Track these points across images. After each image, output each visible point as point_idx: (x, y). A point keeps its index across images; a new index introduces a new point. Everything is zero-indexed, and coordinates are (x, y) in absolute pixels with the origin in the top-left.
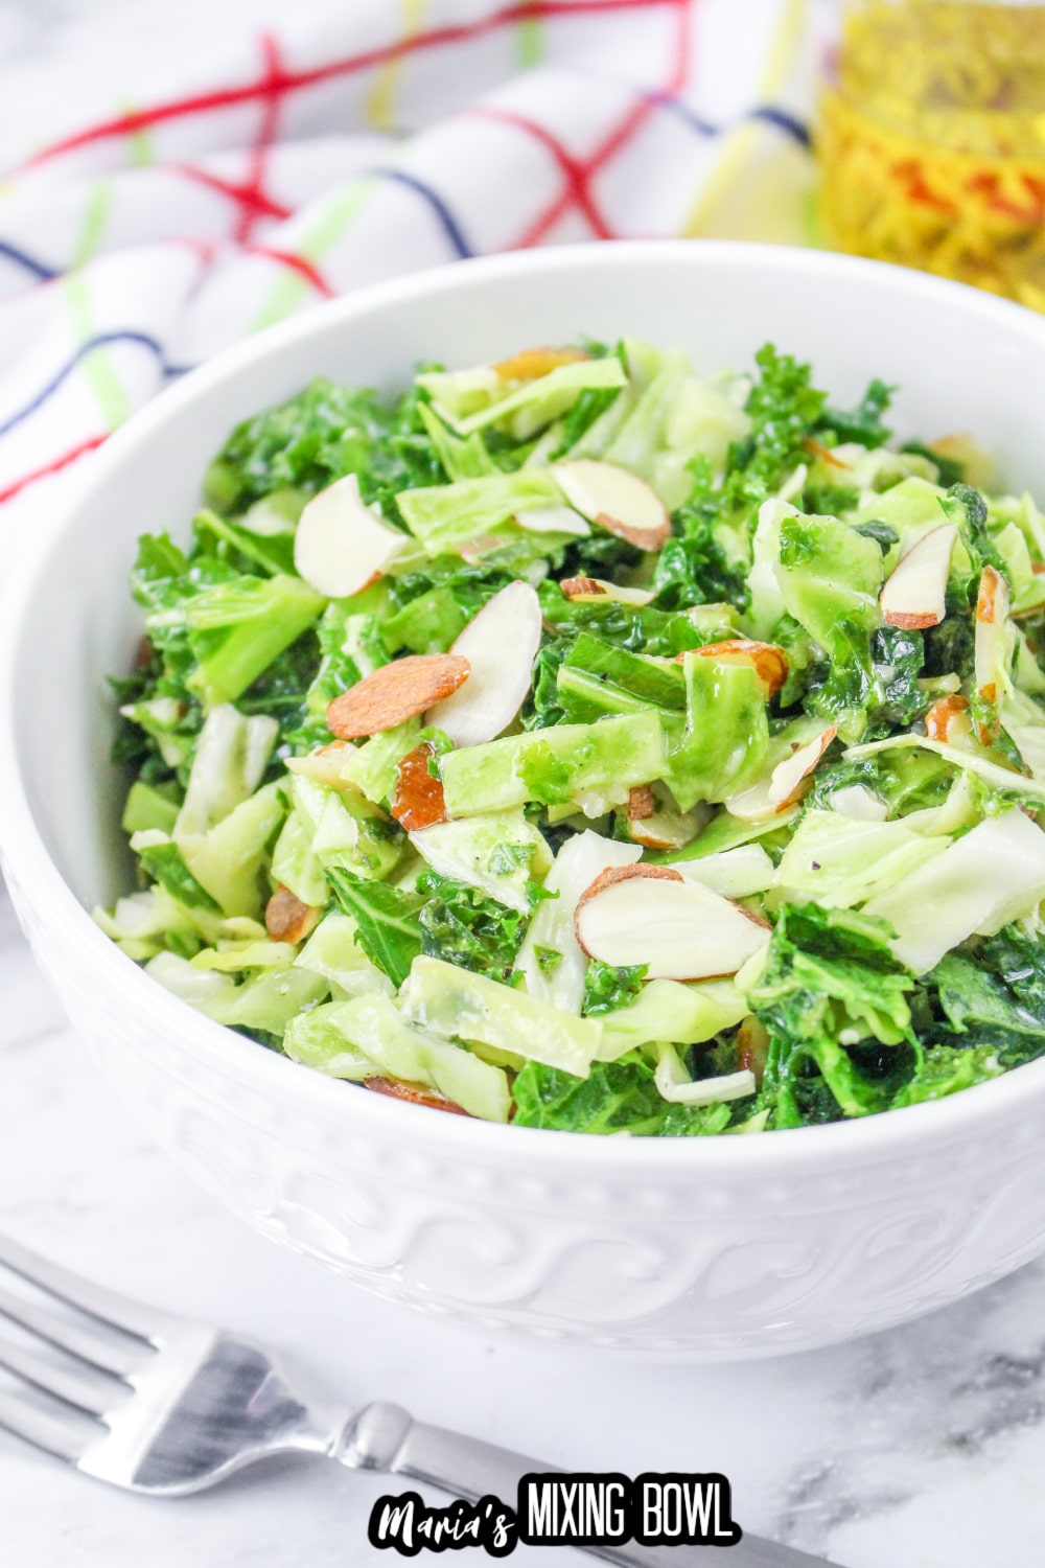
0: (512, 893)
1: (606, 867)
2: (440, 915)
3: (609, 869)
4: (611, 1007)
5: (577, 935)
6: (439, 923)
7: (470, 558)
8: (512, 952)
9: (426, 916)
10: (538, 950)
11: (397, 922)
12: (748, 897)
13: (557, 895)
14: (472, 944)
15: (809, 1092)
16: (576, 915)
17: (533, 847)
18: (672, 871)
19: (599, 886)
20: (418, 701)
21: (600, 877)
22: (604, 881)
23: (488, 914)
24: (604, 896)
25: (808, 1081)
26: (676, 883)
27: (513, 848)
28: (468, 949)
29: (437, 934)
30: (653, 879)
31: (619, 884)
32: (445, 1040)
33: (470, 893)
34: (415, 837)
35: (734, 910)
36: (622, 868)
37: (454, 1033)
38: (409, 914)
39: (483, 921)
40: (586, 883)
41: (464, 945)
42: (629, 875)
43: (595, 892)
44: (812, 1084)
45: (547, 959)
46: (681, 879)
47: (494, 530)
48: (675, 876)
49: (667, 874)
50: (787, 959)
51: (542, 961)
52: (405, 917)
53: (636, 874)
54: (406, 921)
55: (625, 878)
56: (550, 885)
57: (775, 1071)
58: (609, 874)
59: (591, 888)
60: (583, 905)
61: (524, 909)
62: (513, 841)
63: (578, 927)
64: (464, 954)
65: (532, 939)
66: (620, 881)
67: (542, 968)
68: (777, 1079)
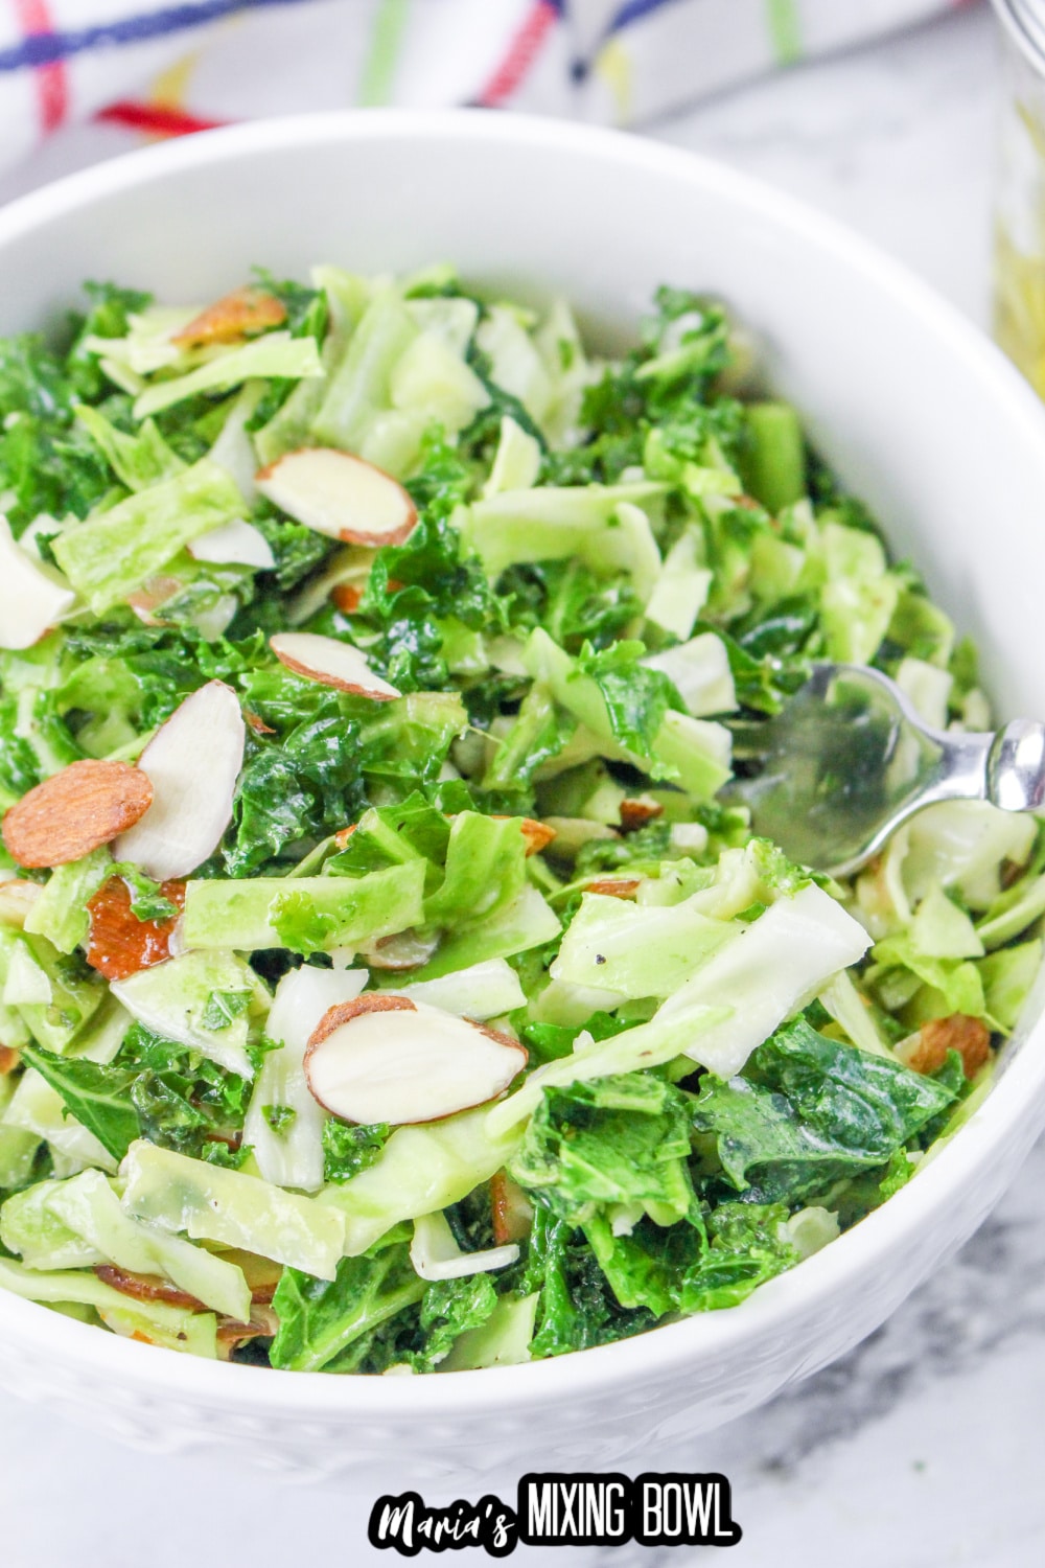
0: (231, 1052)
1: (331, 1006)
2: (152, 1089)
3: (333, 1008)
4: (354, 1170)
5: (309, 1088)
6: (152, 1100)
7: (144, 615)
8: (239, 1118)
9: (138, 1093)
10: (268, 1110)
11: (107, 1099)
12: (494, 1018)
13: (282, 1045)
14: (192, 1117)
15: (580, 1259)
16: (305, 1064)
17: (248, 994)
18: (403, 999)
19: (326, 1029)
20: (99, 834)
21: (325, 1018)
22: (330, 1023)
23: (206, 1080)
24: (331, 1040)
25: (578, 1250)
26: (408, 1013)
27: (227, 996)
28: (188, 1123)
29: (152, 1113)
30: (383, 1012)
31: (347, 1024)
32: (173, 1234)
33: (184, 1059)
34: (116, 988)
35: (475, 1033)
36: (348, 1004)
37: (181, 1228)
38: (120, 1090)
39: (201, 1087)
40: (311, 1025)
41: (183, 1119)
42: (357, 1011)
43: (323, 1038)
44: (582, 1253)
45: (278, 1118)
46: (412, 1007)
47: (168, 568)
48: (406, 1005)
49: (398, 1004)
50: (553, 1147)
51: (273, 1123)
52: (115, 1093)
53: (364, 1010)
54: (117, 1097)
55: (353, 1016)
56: (273, 1032)
57: (542, 1241)
58: (335, 1012)
59: (317, 1033)
60: (311, 1053)
61: (247, 1073)
62: (226, 988)
63: (309, 1079)
64: (184, 1128)
65: (260, 1100)
66: (348, 1020)
67: (275, 1129)
68: (543, 1250)
